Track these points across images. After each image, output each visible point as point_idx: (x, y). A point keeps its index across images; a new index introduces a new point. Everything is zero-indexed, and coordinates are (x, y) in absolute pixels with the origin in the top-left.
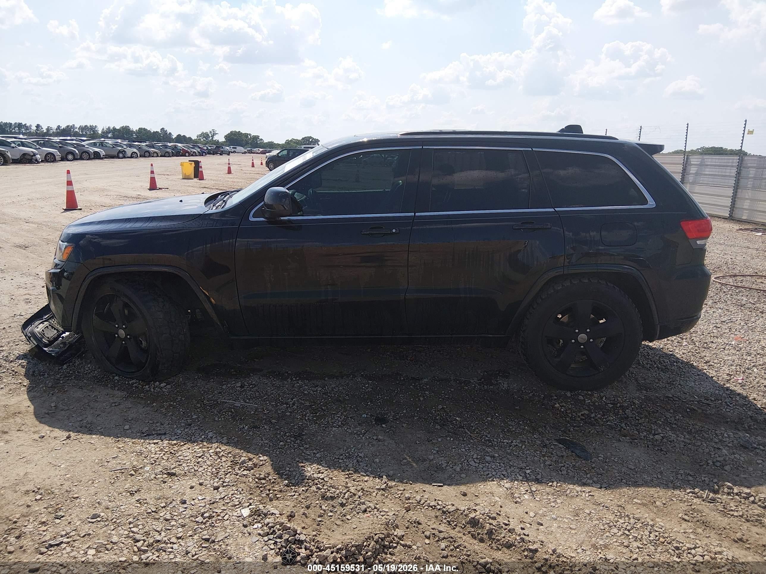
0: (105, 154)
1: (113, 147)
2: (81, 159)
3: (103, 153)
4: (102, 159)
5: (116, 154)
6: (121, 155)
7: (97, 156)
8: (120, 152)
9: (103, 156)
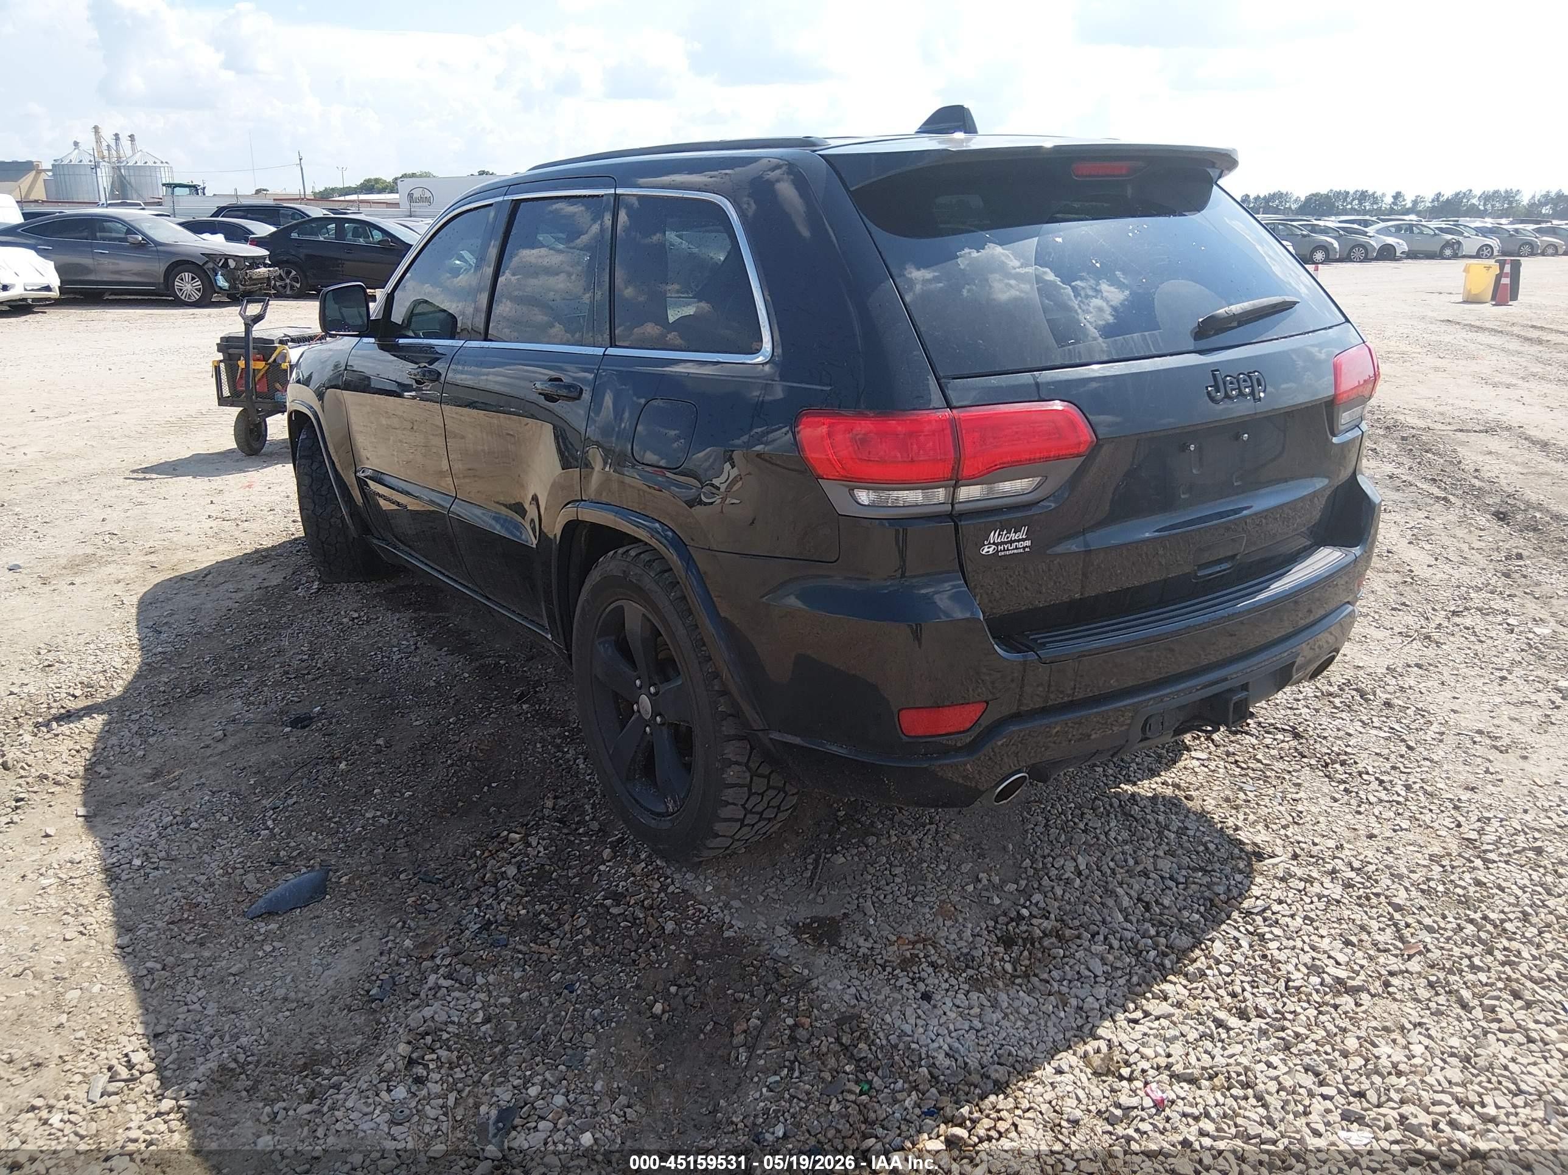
0: (1406, 249)
1: (1435, 234)
2: (1346, 258)
3: (1401, 245)
4: (1399, 259)
5: (1437, 248)
6: (1448, 252)
7: (1387, 254)
8: (1448, 244)
9: (1403, 253)
